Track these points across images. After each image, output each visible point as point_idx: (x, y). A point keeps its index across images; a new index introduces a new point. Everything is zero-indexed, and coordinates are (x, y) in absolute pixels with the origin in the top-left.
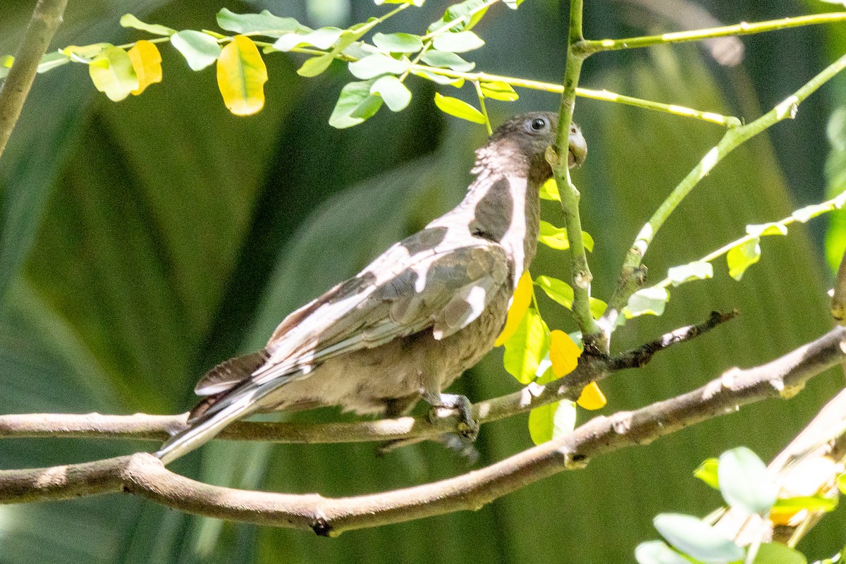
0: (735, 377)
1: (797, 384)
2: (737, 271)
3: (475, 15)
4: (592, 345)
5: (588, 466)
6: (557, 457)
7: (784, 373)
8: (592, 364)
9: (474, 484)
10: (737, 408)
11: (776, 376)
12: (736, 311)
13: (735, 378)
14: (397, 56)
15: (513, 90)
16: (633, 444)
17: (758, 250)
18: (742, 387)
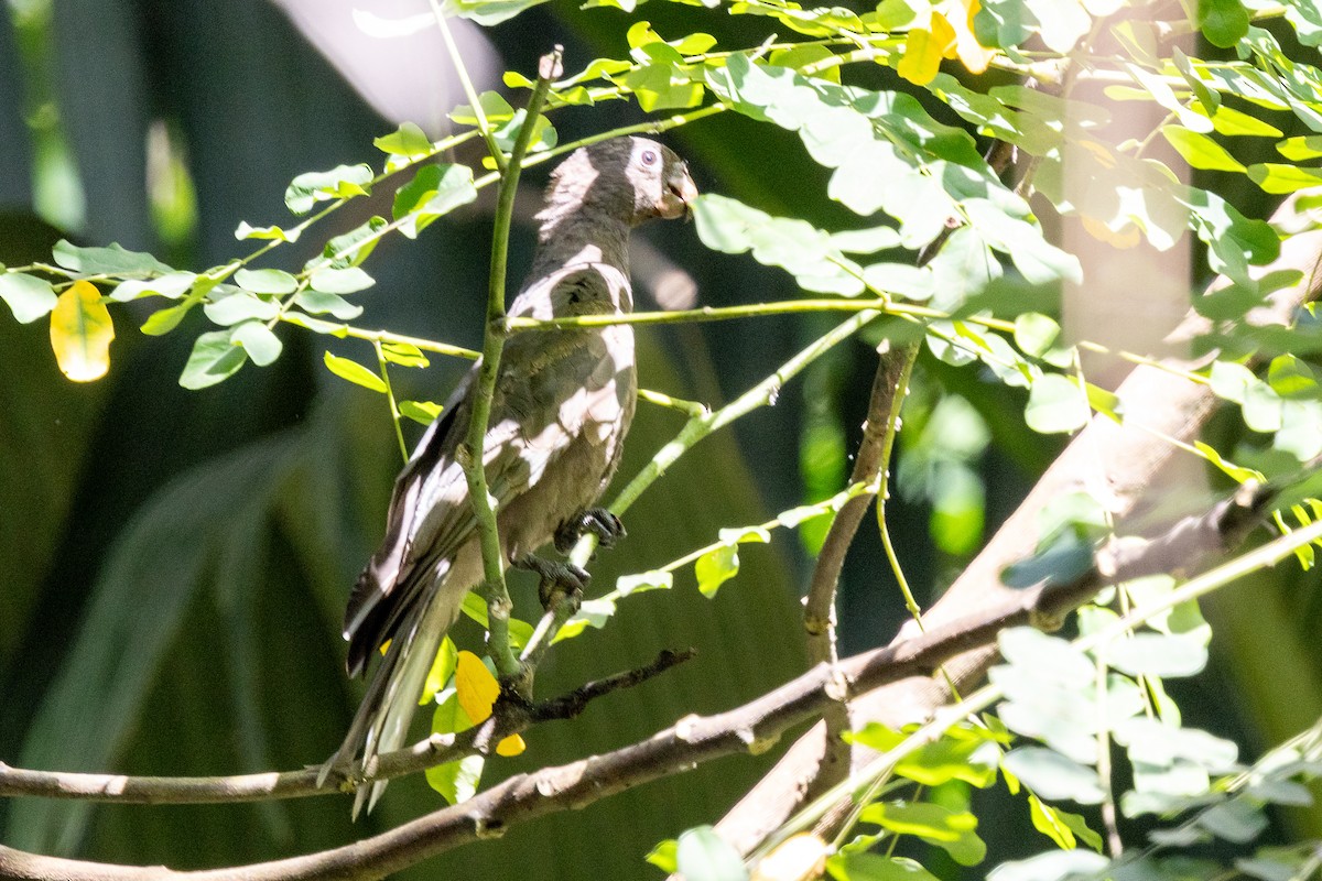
0: (693, 726)
1: (771, 737)
2: (708, 585)
3: (363, 248)
4: (511, 689)
5: (505, 836)
6: (467, 823)
7: (753, 722)
8: (509, 712)
9: (360, 856)
10: (695, 765)
11: (744, 725)
12: (692, 650)
13: (690, 728)
14: (266, 297)
15: (422, 355)
16: (563, 808)
17: (736, 561)
18: (701, 739)
